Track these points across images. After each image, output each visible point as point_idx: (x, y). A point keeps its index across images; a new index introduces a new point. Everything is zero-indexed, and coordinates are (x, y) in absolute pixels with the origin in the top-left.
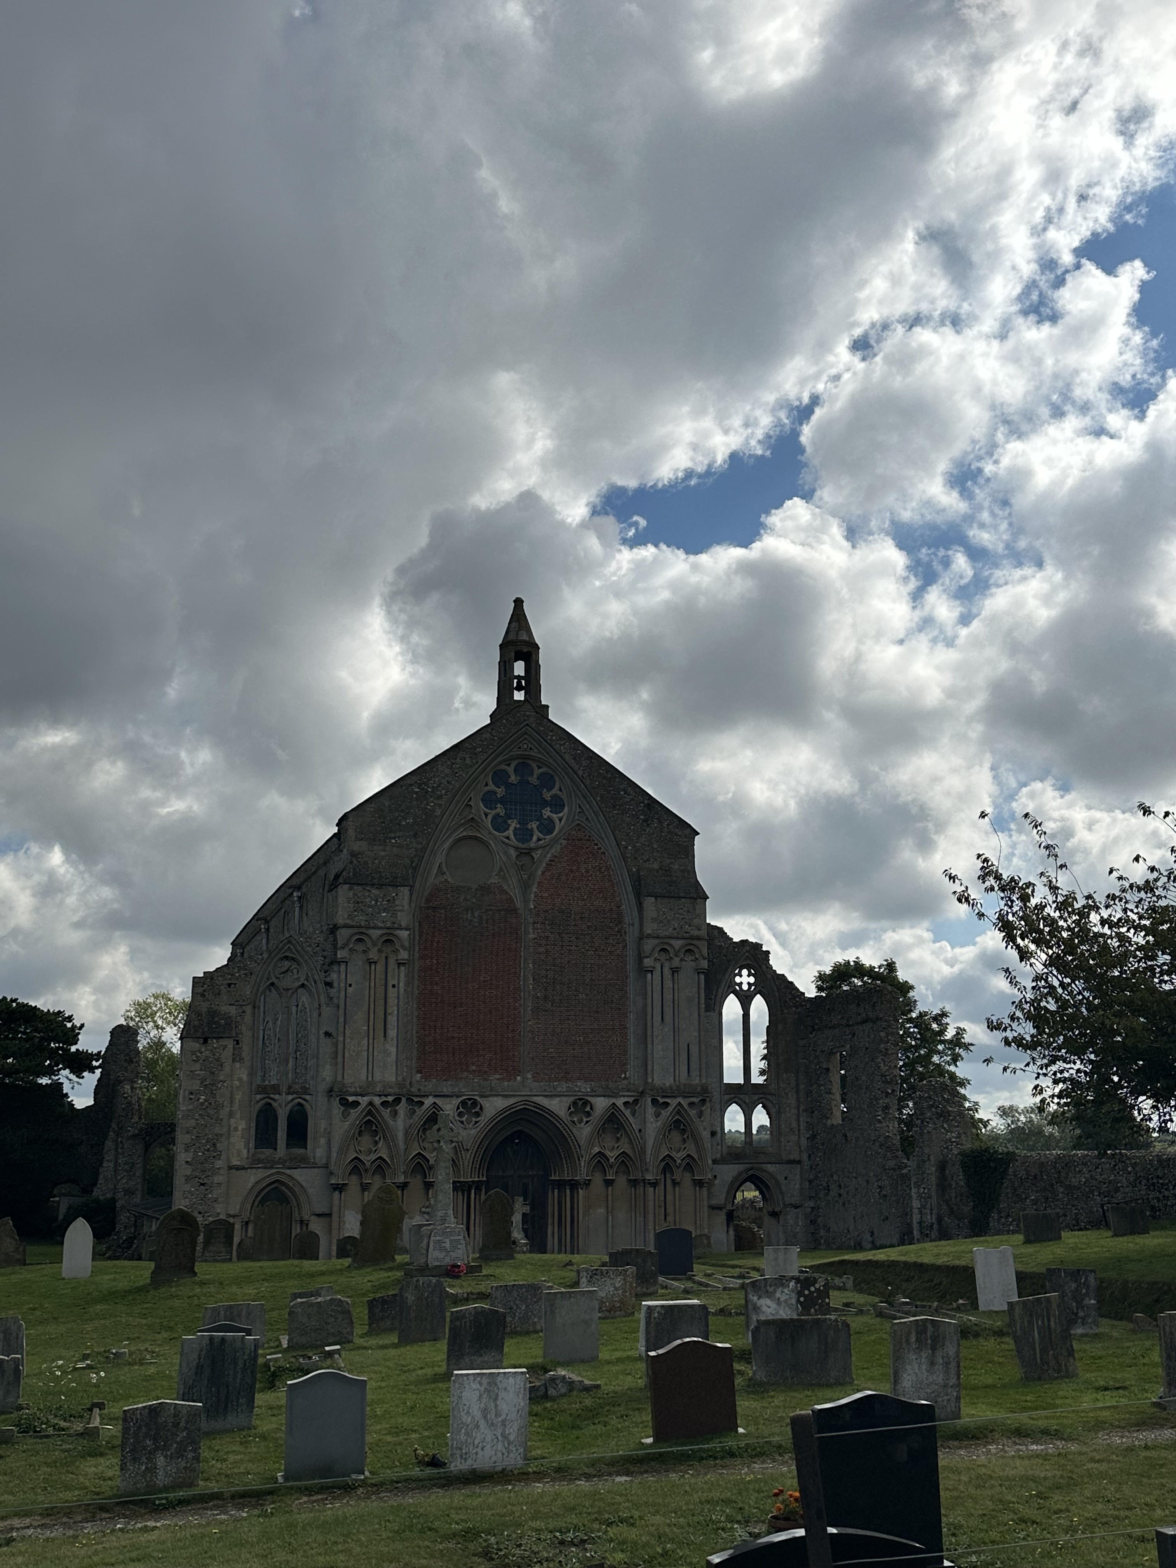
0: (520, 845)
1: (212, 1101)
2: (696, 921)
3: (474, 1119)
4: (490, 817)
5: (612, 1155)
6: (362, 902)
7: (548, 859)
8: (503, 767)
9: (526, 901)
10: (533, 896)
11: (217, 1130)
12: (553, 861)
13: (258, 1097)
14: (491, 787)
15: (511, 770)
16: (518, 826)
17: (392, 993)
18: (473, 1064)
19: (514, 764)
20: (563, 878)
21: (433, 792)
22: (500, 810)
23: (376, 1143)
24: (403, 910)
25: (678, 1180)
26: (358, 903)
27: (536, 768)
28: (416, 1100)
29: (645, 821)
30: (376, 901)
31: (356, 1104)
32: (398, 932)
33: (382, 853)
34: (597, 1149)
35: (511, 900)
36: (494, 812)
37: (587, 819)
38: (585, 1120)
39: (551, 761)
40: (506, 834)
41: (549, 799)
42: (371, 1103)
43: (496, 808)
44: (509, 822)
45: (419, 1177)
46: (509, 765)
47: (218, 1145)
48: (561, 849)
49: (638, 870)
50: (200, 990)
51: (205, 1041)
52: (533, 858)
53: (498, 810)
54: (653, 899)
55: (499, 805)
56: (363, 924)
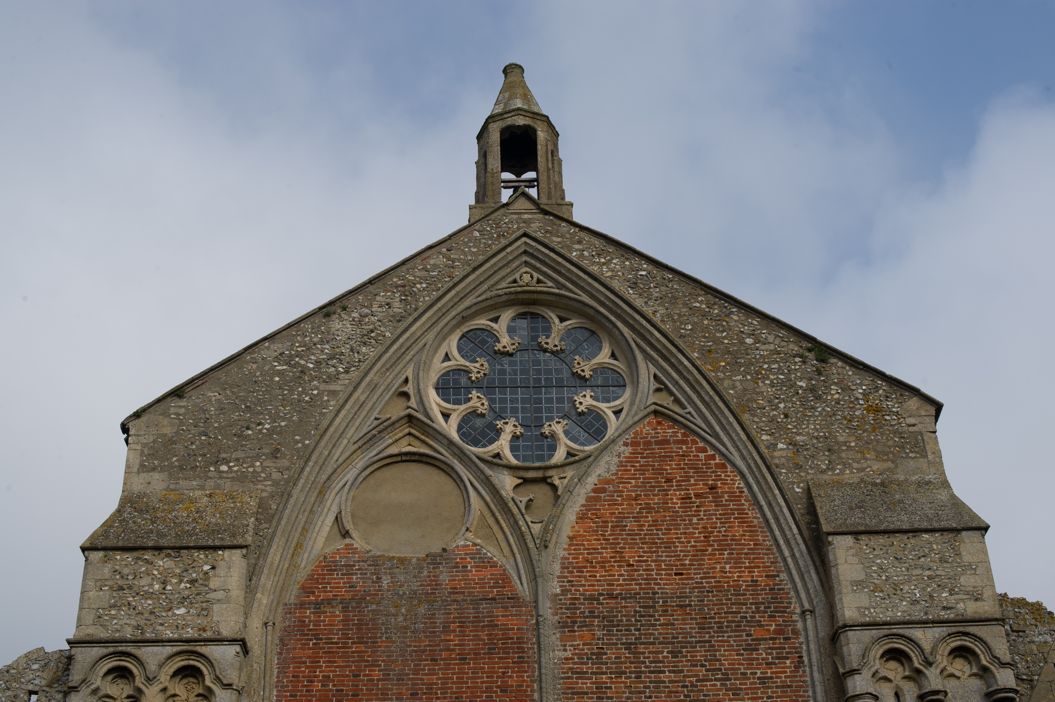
0: (525, 464)
2: (967, 581)
4: (454, 420)
6: (130, 588)
7: (590, 487)
8: (482, 321)
10: (557, 568)
12: (604, 490)
14: (458, 360)
15: (499, 326)
16: (519, 430)
19: (507, 316)
20: (630, 524)
21: (317, 369)
22: (478, 402)
24: (227, 600)
26: (121, 588)
27: (557, 321)
29: (813, 389)
30: (164, 583)
32: (209, 650)
35: (505, 579)
36: (464, 407)
37: (677, 401)
39: (585, 298)
40: (493, 448)
41: (587, 374)
43: (469, 400)
44: (500, 424)
46: (494, 317)
48: (621, 464)
49: (807, 490)
52: (554, 488)
53: (471, 404)
54: (849, 540)
55: (475, 394)
56: (128, 633)
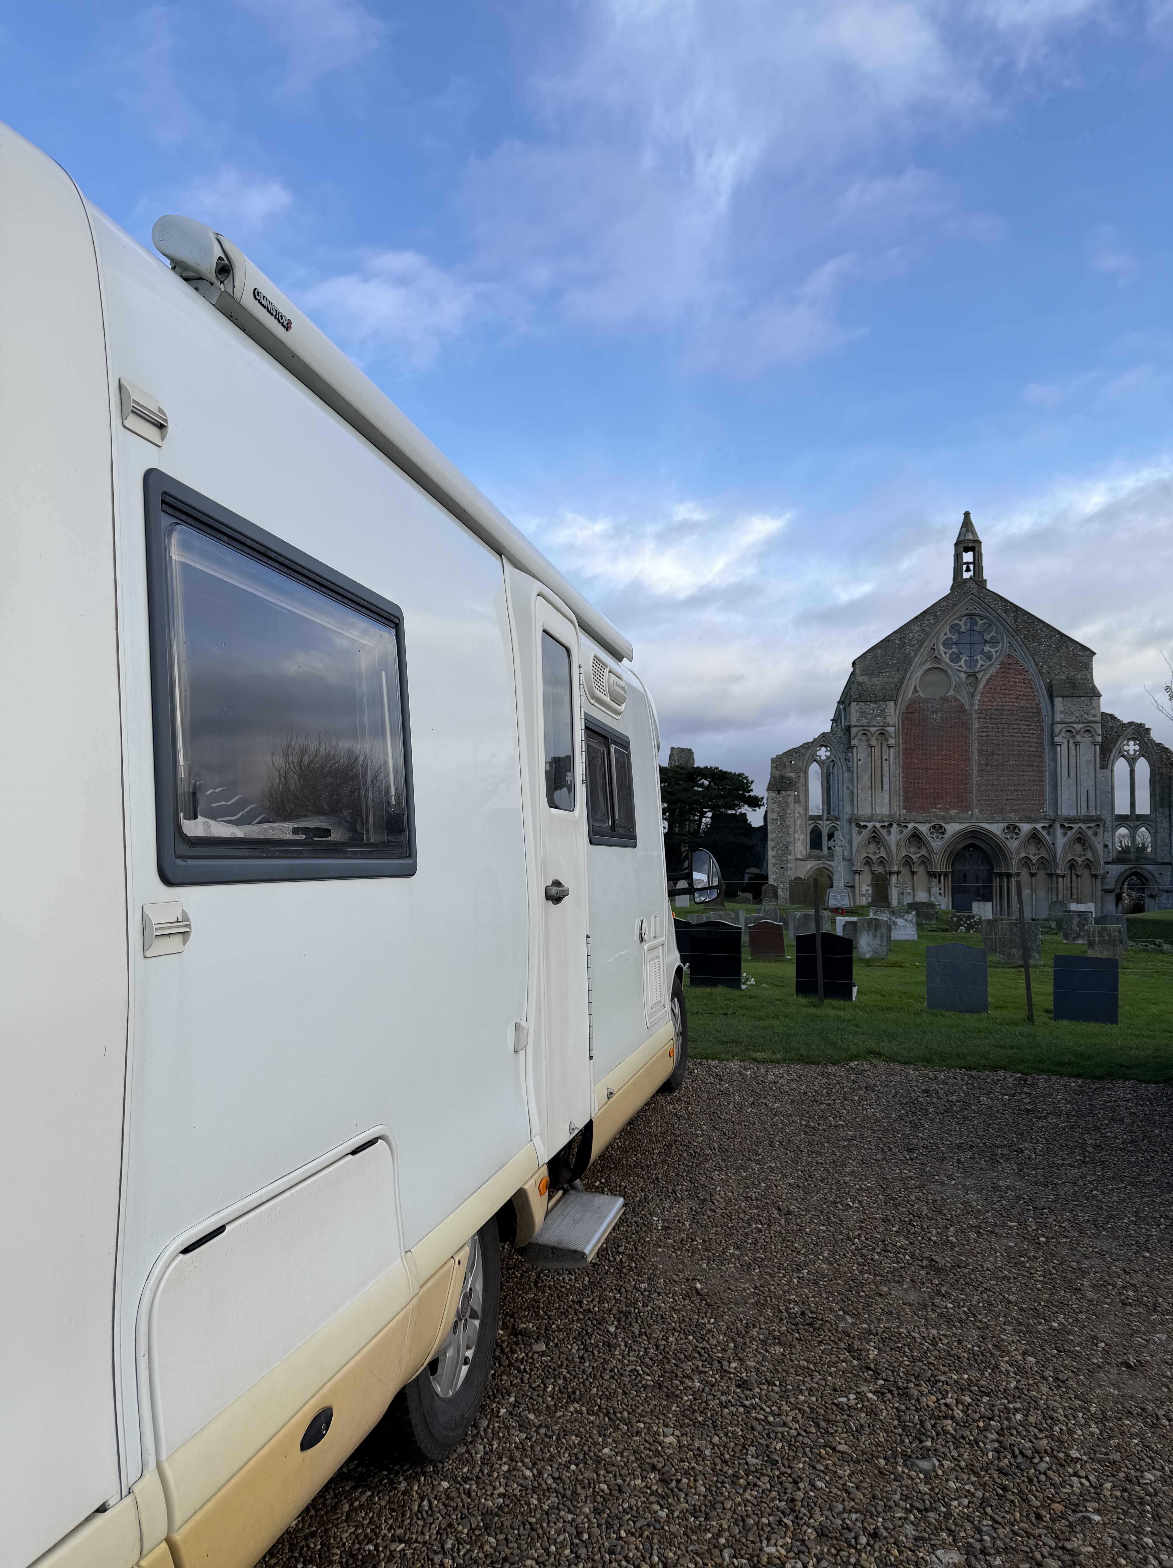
0: (969, 670)
1: (784, 824)
2: (1093, 712)
3: (941, 836)
4: (948, 655)
5: (1034, 859)
6: (865, 712)
7: (987, 677)
8: (956, 622)
9: (972, 705)
10: (977, 702)
11: (788, 839)
12: (991, 679)
13: (810, 822)
14: (949, 635)
15: (962, 623)
16: (968, 658)
17: (885, 764)
18: (939, 804)
19: (964, 619)
20: (998, 689)
21: (909, 642)
22: (955, 649)
23: (879, 849)
24: (891, 715)
25: (1080, 874)
26: (862, 712)
27: (979, 620)
28: (903, 824)
29: (1056, 648)
30: (874, 711)
31: (865, 827)
32: (887, 728)
33: (878, 682)
34: (1024, 855)
35: (962, 705)
36: (950, 651)
37: (1015, 650)
38: (1015, 837)
39: (989, 615)
40: (959, 664)
41: (988, 639)
42: (874, 827)
43: (952, 648)
44: (961, 656)
45: (908, 868)
46: (960, 621)
47: (789, 848)
48: (997, 670)
49: (1051, 681)
50: (775, 765)
51: (779, 792)
52: (977, 678)
53: (953, 650)
54: (1061, 699)
55: (954, 647)
56: (865, 724)
